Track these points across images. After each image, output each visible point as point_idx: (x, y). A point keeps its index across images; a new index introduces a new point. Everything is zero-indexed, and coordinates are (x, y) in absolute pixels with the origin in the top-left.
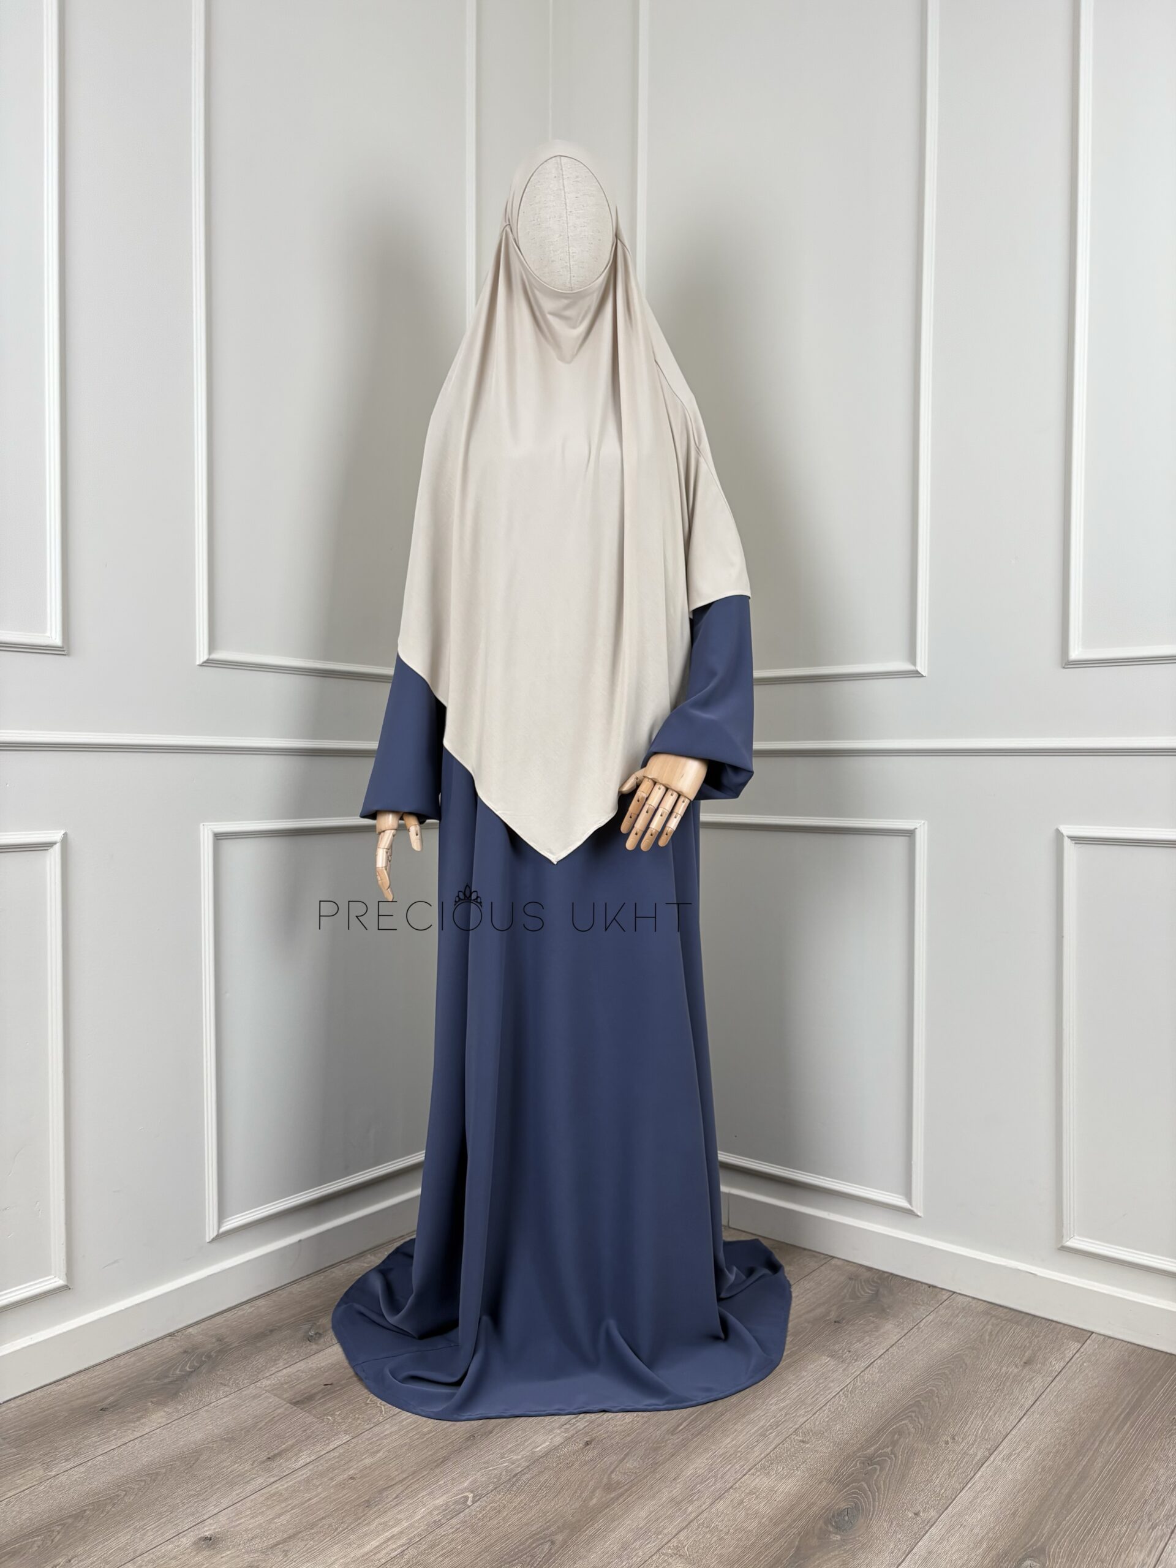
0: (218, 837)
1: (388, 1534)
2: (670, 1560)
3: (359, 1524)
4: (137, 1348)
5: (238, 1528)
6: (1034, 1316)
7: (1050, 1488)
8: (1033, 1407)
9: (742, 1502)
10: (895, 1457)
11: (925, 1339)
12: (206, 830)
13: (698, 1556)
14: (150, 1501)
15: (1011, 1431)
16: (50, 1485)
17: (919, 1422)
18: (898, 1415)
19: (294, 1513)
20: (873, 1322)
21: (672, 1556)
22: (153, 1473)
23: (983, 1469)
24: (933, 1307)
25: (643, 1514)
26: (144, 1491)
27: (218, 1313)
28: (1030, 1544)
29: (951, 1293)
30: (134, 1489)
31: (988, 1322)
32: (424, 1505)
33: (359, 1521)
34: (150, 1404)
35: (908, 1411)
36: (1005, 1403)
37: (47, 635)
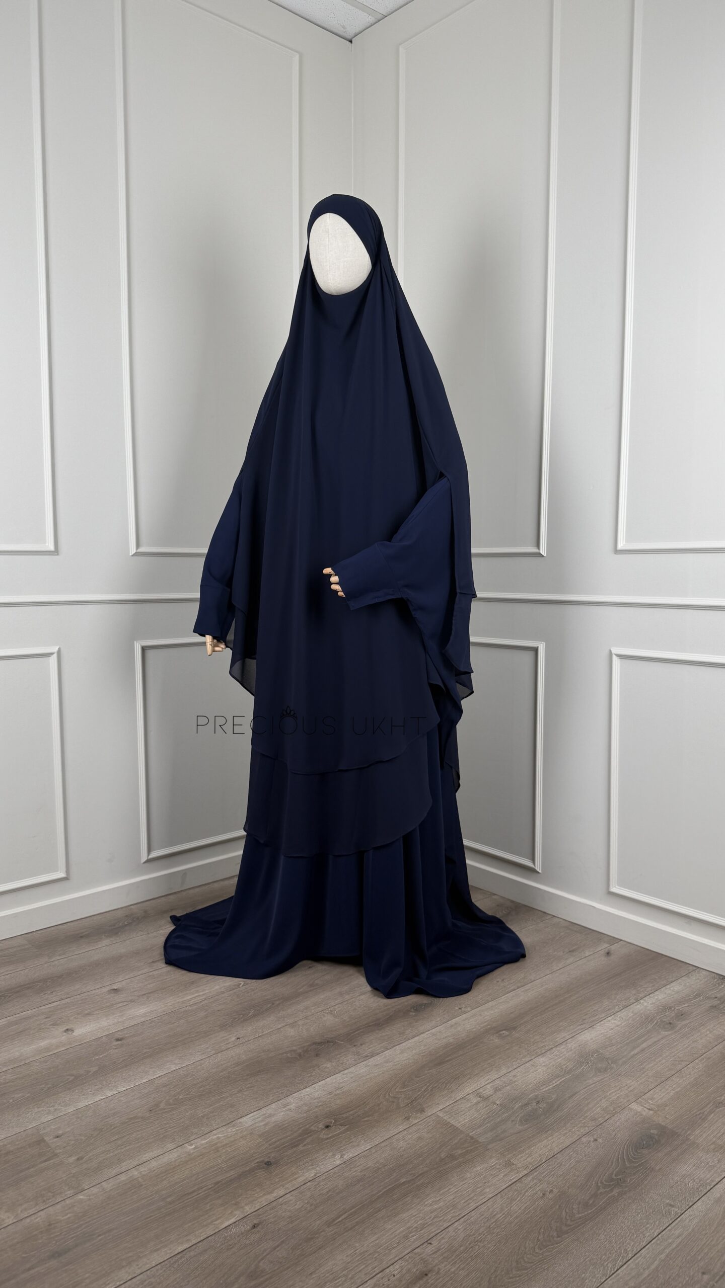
0: (144, 648)
8: (558, 971)
12: (136, 645)
22: (98, 964)
23: (509, 994)
24: (536, 922)
26: (91, 970)
27: (148, 900)
28: (510, 1025)
29: (552, 917)
30: (87, 969)
34: (103, 936)
37: (47, 545)
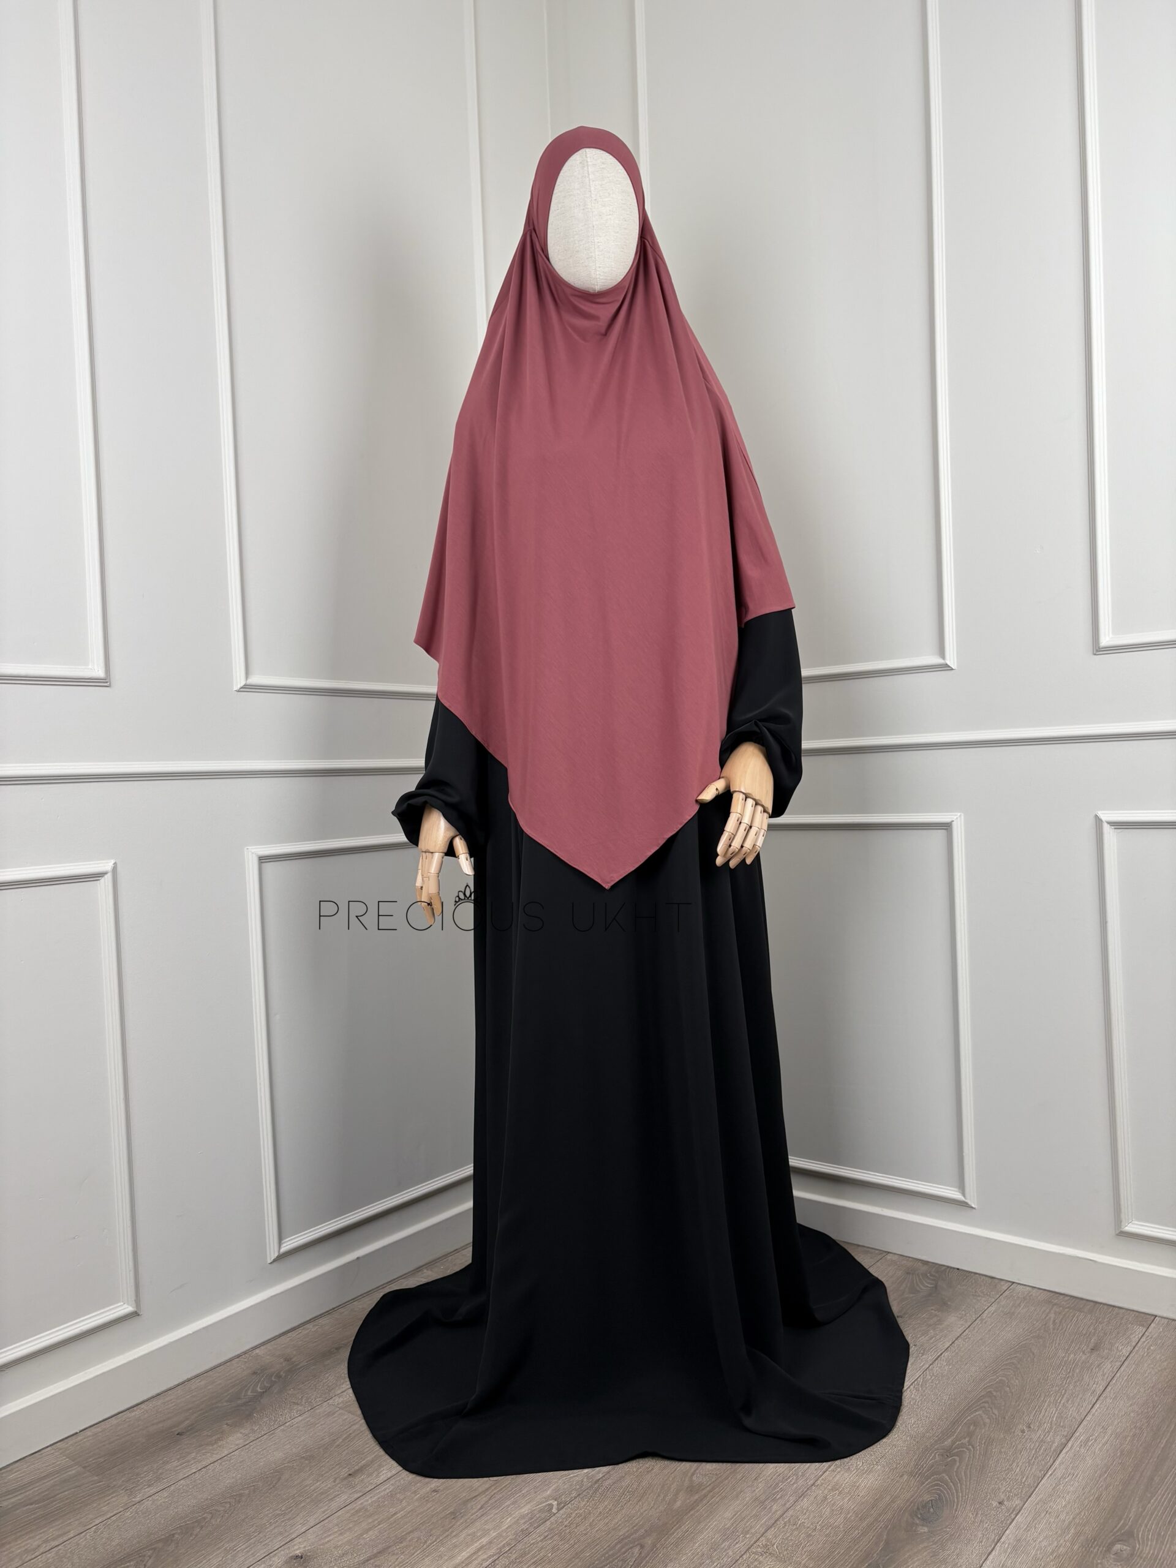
0: (263, 860)
1: (477, 1545)
2: (761, 1559)
3: (446, 1537)
4: (207, 1372)
5: (327, 1545)
6: (1096, 1303)
7: (1131, 1472)
8: (1105, 1392)
9: (825, 1498)
10: (973, 1448)
11: (990, 1330)
12: (250, 853)
13: (788, 1553)
14: (237, 1523)
15: (1086, 1416)
16: (137, 1510)
17: (994, 1414)
18: (971, 1406)
19: (381, 1528)
20: (936, 1315)
21: (762, 1555)
22: (237, 1495)
23: (1061, 1456)
24: (994, 1298)
25: (728, 1514)
26: (230, 1513)
27: (283, 1333)
28: (1118, 1527)
29: (1010, 1284)
30: (219, 1511)
31: (1050, 1311)
32: (510, 1515)
33: (447, 1533)
34: (226, 1426)
35: (981, 1402)
36: (1077, 1389)
37: (90, 667)
